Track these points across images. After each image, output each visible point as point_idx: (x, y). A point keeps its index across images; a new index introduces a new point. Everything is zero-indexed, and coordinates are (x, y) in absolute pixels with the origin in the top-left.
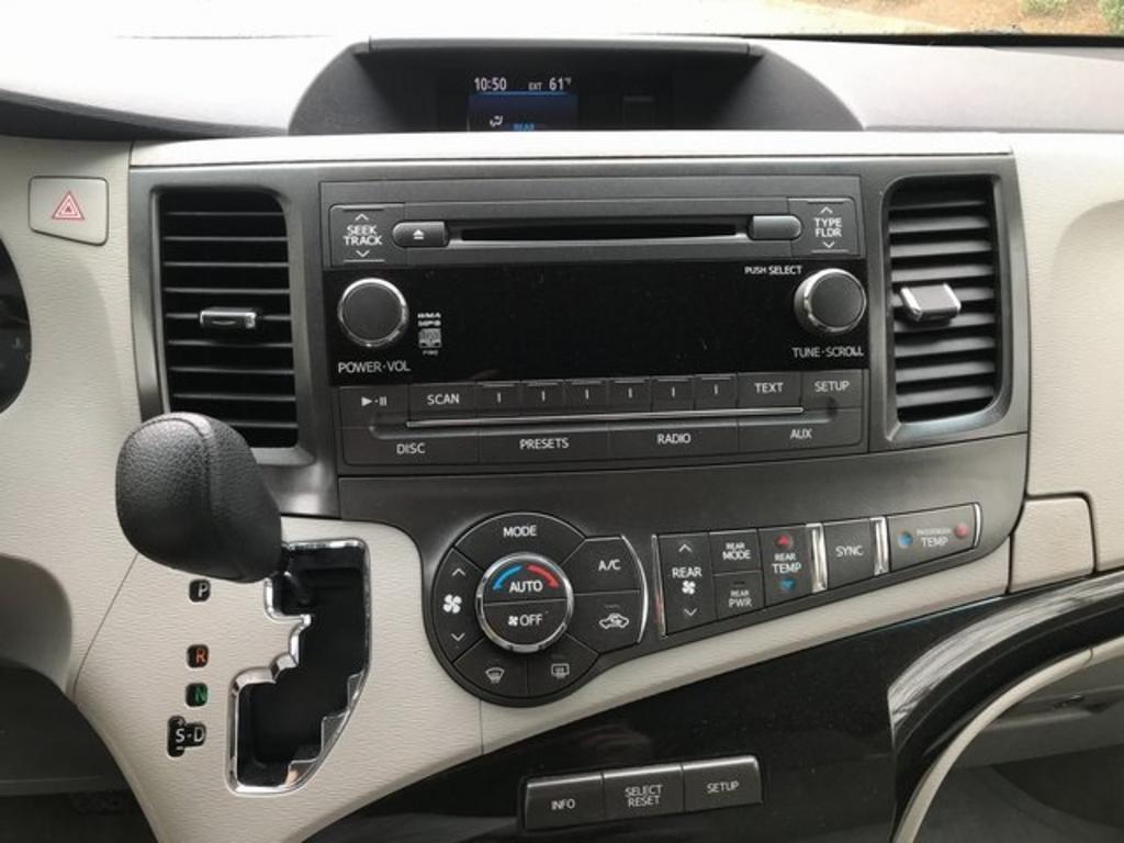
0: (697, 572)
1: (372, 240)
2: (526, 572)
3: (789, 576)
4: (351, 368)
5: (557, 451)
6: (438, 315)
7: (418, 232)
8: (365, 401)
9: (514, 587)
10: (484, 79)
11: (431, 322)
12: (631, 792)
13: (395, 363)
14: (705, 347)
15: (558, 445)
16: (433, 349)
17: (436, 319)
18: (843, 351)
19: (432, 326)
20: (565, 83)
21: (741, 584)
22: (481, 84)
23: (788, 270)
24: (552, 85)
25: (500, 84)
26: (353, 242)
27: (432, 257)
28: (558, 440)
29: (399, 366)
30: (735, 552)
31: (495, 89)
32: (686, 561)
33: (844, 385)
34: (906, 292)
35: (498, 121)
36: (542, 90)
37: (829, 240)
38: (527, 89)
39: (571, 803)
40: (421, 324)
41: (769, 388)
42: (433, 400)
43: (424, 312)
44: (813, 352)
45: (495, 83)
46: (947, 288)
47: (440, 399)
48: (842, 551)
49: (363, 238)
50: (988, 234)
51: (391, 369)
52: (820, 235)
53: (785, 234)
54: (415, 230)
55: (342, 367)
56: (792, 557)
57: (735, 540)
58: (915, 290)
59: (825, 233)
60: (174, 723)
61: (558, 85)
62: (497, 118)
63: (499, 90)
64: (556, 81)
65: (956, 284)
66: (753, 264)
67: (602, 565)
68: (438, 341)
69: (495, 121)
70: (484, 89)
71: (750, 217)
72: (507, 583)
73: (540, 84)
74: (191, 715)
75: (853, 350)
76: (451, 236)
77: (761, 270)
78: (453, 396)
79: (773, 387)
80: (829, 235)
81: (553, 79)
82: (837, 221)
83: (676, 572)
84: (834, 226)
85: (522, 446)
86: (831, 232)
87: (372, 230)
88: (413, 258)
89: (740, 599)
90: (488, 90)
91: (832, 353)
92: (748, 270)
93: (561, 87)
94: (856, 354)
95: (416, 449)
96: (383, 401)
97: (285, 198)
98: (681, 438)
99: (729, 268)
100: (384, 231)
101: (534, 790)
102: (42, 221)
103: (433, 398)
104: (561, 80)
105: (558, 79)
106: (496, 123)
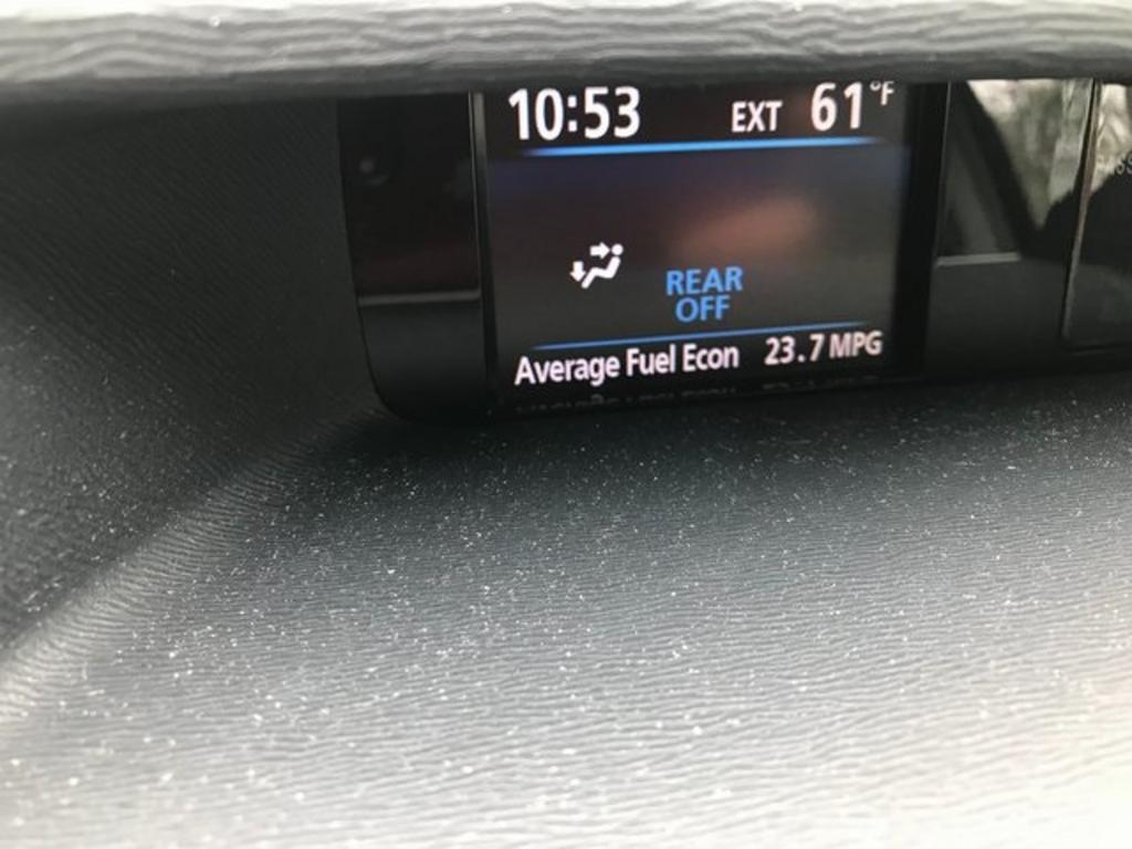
10: (549, 93)
20: (870, 98)
25: (616, 113)
31: (591, 133)
35: (603, 262)
36: (780, 133)
45: (591, 107)
61: (844, 106)
62: (600, 250)
63: (609, 138)
64: (838, 96)
69: (592, 263)
70: (551, 134)
73: (773, 106)
81: (826, 88)
90: (566, 138)
104: (854, 91)
105: (842, 85)
106: (596, 272)
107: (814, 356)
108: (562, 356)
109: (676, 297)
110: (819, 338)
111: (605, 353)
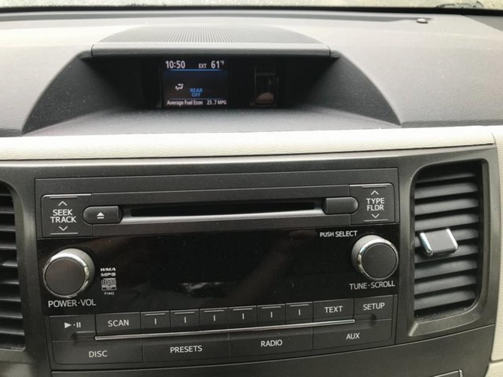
1: (70, 219)
4: (57, 304)
5: (195, 354)
6: (114, 269)
7: (101, 214)
8: (67, 325)
10: (171, 62)
11: (109, 274)
13: (86, 301)
14: (293, 286)
15: (196, 350)
16: (110, 291)
17: (113, 271)
18: (382, 284)
19: (110, 277)
20: (220, 64)
22: (170, 64)
23: (348, 234)
24: (213, 65)
25: (182, 65)
26: (57, 220)
27: (110, 231)
28: (195, 347)
29: (89, 302)
31: (178, 68)
33: (382, 305)
34: (423, 235)
35: (180, 86)
36: (207, 68)
37: (375, 213)
38: (198, 68)
40: (102, 275)
41: (334, 309)
42: (111, 324)
43: (105, 267)
44: (362, 286)
45: (178, 64)
46: (448, 231)
47: (116, 323)
49: (64, 218)
50: (477, 195)
51: (83, 305)
52: (370, 209)
53: (347, 209)
54: (98, 213)
55: (50, 303)
58: (429, 234)
59: (374, 208)
61: (216, 65)
62: (180, 85)
63: (181, 68)
64: (215, 63)
65: (453, 228)
66: (325, 230)
68: (115, 286)
69: (178, 86)
70: (172, 67)
71: (324, 199)
73: (205, 64)
75: (388, 283)
76: (123, 215)
77: (330, 235)
78: (125, 321)
79: (336, 309)
80: (376, 210)
81: (213, 61)
82: (381, 200)
84: (379, 203)
85: (171, 351)
86: (377, 208)
87: (69, 212)
90: (174, 68)
91: (375, 286)
92: (322, 234)
93: (218, 67)
94: (390, 286)
95: (101, 354)
96: (79, 325)
98: (276, 343)
100: (77, 213)
103: (112, 323)
104: (218, 62)
105: (216, 61)
106: (179, 88)
107: (215, 104)
108: (174, 101)
109: (192, 93)
110: (216, 101)
111: (181, 101)
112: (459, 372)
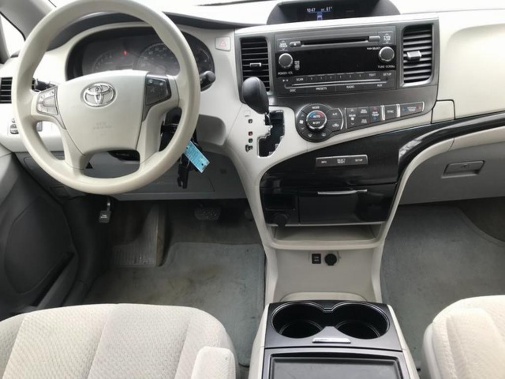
0: (355, 115)
1: (285, 46)
2: (316, 114)
3: (376, 117)
4: (281, 73)
5: (324, 90)
6: (299, 61)
7: (295, 44)
8: (284, 81)
9: (314, 117)
12: (339, 160)
14: (358, 66)
16: (298, 69)
18: (390, 66)
19: (298, 64)
21: (364, 118)
22: (309, 10)
23: (377, 48)
24: (327, 9)
25: (314, 10)
26: (281, 47)
27: (298, 49)
28: (324, 88)
29: (291, 73)
30: (364, 111)
32: (352, 113)
33: (390, 74)
34: (408, 53)
36: (325, 11)
38: (321, 11)
39: (326, 162)
40: (295, 63)
41: (372, 75)
42: (297, 80)
43: (296, 61)
44: (383, 67)
45: (312, 10)
46: (419, 52)
47: (299, 79)
48: (388, 112)
49: (283, 46)
50: (430, 38)
51: (289, 73)
52: (385, 40)
53: (377, 40)
55: (279, 73)
56: (377, 112)
57: (364, 109)
58: (410, 52)
60: (246, 146)
65: (421, 51)
66: (369, 47)
67: (333, 114)
68: (299, 67)
71: (369, 37)
72: (313, 116)
73: (324, 9)
74: (250, 144)
76: (302, 44)
77: (370, 49)
78: (302, 79)
80: (387, 40)
82: (389, 37)
83: (350, 116)
85: (317, 89)
87: (285, 44)
88: (293, 49)
89: (364, 121)
91: (387, 67)
92: (368, 49)
94: (393, 67)
95: (294, 91)
96: (287, 80)
97: (267, 38)
98: (352, 87)
99: (364, 48)
100: (288, 44)
101: (318, 160)
102: (217, 46)
112: (422, 103)
